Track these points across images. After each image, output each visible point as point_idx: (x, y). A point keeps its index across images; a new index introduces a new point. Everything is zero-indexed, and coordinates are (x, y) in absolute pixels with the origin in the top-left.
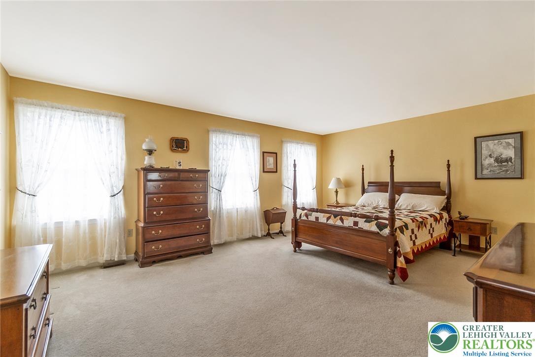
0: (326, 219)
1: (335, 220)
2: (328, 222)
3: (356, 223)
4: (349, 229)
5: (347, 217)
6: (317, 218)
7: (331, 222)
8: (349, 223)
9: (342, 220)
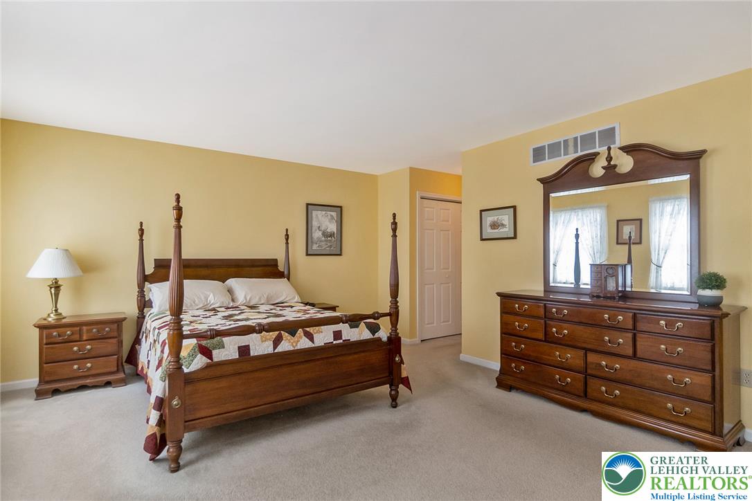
0: (271, 343)
1: (295, 339)
2: (280, 349)
3: (337, 335)
4: (327, 348)
5: (317, 328)
6: (244, 350)
7: (285, 346)
8: (325, 337)
9: (310, 337)
